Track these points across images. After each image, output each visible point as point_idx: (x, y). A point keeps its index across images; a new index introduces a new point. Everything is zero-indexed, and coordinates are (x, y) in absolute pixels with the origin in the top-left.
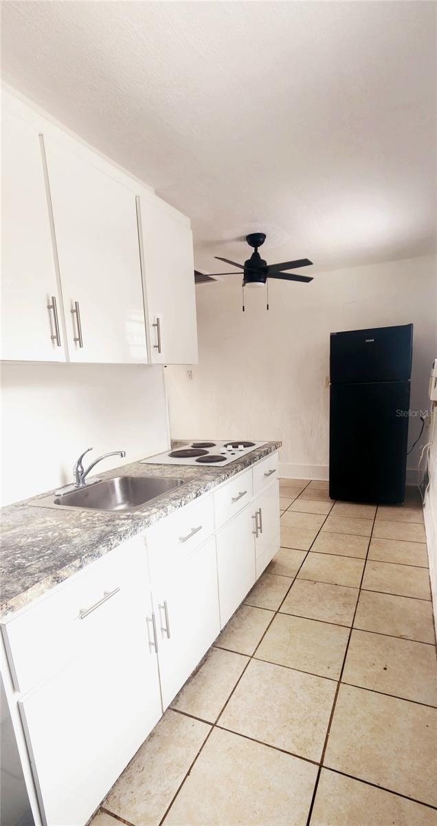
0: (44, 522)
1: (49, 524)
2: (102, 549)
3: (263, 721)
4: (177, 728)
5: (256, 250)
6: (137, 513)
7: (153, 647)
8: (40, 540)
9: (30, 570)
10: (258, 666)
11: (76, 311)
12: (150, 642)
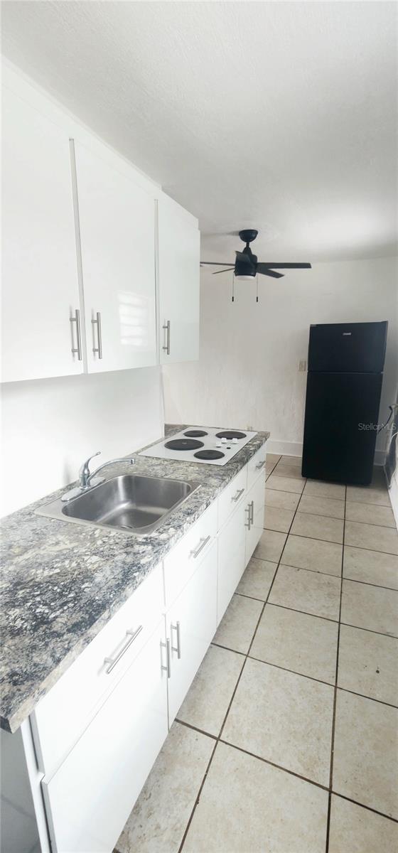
0: (57, 543)
1: (62, 546)
2: (128, 590)
3: (266, 734)
4: (180, 742)
5: (248, 245)
6: (154, 534)
7: (165, 672)
8: (58, 574)
9: (57, 627)
10: (254, 666)
11: (97, 321)
12: (162, 666)
